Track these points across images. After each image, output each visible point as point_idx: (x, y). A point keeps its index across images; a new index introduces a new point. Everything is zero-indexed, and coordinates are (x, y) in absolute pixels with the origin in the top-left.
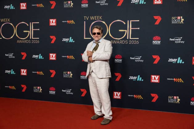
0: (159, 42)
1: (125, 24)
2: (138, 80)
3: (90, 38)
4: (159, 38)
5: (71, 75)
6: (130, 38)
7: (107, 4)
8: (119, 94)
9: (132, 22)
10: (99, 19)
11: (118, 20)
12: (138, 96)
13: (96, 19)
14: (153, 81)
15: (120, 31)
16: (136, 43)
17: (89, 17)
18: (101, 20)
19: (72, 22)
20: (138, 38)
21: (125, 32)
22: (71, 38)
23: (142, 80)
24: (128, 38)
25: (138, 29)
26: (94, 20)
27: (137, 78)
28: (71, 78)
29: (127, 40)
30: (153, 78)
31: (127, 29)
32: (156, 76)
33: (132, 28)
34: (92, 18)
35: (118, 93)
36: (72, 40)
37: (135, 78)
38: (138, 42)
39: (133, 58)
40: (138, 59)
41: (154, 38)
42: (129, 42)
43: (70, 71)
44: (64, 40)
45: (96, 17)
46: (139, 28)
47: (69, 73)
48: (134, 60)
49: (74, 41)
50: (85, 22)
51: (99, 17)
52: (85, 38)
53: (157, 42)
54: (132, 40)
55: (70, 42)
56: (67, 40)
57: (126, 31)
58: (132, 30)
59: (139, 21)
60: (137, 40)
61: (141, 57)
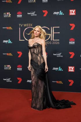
0: (74, 42)
1: (49, 29)
2: (59, 70)
3: (24, 40)
4: (74, 40)
5: (10, 67)
6: (53, 40)
7: (36, 15)
9: (54, 28)
10: (30, 26)
11: (44, 27)
12: (60, 82)
14: (70, 71)
17: (23, 25)
18: (31, 27)
19: (10, 28)
20: (59, 40)
22: (9, 40)
23: (62, 70)
24: (51, 40)
28: (10, 70)
30: (70, 69)
32: (72, 67)
33: (54, 32)
34: (25, 25)
36: (10, 41)
37: (57, 69)
38: (58, 43)
39: (56, 55)
40: (59, 55)
41: (70, 40)
42: (52, 43)
43: (9, 65)
44: (4, 41)
46: (59, 33)
47: (8, 66)
48: (56, 56)
49: (12, 43)
50: (20, 28)
51: (30, 25)
52: (20, 40)
53: (72, 43)
55: (9, 43)
56: (6, 41)
57: (50, 34)
58: (54, 34)
59: (59, 27)
60: (58, 41)
61: (61, 53)
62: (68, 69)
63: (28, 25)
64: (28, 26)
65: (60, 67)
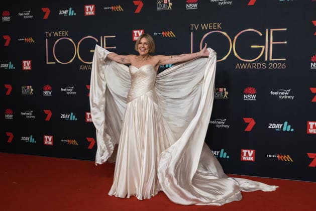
1: (261, 35)
6: (271, 59)
7: (230, 3)
8: (251, 153)
9: (273, 31)
10: (217, 27)
11: (250, 30)
13: (211, 28)
15: (252, 47)
16: (281, 67)
17: (200, 26)
18: (219, 29)
19: (171, 34)
20: (285, 59)
21: (261, 48)
24: (266, 59)
25: (284, 44)
26: (208, 31)
27: (282, 127)
29: (266, 62)
30: (311, 127)
31: (264, 44)
32: (315, 124)
33: (273, 41)
34: (204, 27)
35: (249, 151)
38: (284, 66)
40: (285, 94)
41: (313, 58)
42: (268, 66)
45: (211, 25)
46: (286, 42)
48: (278, 96)
50: (192, 33)
51: (216, 25)
54: (273, 62)
55: (167, 66)
57: (263, 47)
58: (273, 44)
59: (286, 29)
60: (282, 62)
61: (289, 90)
62: (306, 127)
63: (212, 25)
64: (212, 27)
65: (286, 123)
